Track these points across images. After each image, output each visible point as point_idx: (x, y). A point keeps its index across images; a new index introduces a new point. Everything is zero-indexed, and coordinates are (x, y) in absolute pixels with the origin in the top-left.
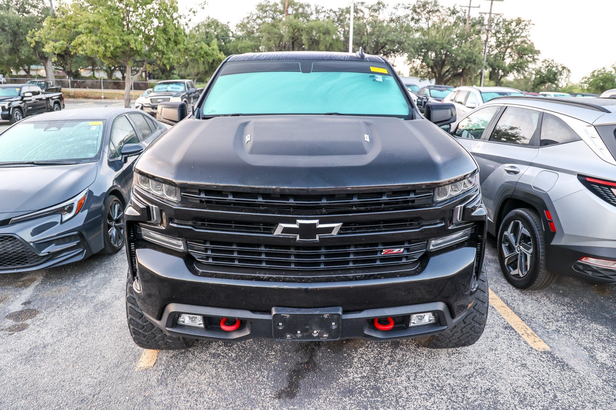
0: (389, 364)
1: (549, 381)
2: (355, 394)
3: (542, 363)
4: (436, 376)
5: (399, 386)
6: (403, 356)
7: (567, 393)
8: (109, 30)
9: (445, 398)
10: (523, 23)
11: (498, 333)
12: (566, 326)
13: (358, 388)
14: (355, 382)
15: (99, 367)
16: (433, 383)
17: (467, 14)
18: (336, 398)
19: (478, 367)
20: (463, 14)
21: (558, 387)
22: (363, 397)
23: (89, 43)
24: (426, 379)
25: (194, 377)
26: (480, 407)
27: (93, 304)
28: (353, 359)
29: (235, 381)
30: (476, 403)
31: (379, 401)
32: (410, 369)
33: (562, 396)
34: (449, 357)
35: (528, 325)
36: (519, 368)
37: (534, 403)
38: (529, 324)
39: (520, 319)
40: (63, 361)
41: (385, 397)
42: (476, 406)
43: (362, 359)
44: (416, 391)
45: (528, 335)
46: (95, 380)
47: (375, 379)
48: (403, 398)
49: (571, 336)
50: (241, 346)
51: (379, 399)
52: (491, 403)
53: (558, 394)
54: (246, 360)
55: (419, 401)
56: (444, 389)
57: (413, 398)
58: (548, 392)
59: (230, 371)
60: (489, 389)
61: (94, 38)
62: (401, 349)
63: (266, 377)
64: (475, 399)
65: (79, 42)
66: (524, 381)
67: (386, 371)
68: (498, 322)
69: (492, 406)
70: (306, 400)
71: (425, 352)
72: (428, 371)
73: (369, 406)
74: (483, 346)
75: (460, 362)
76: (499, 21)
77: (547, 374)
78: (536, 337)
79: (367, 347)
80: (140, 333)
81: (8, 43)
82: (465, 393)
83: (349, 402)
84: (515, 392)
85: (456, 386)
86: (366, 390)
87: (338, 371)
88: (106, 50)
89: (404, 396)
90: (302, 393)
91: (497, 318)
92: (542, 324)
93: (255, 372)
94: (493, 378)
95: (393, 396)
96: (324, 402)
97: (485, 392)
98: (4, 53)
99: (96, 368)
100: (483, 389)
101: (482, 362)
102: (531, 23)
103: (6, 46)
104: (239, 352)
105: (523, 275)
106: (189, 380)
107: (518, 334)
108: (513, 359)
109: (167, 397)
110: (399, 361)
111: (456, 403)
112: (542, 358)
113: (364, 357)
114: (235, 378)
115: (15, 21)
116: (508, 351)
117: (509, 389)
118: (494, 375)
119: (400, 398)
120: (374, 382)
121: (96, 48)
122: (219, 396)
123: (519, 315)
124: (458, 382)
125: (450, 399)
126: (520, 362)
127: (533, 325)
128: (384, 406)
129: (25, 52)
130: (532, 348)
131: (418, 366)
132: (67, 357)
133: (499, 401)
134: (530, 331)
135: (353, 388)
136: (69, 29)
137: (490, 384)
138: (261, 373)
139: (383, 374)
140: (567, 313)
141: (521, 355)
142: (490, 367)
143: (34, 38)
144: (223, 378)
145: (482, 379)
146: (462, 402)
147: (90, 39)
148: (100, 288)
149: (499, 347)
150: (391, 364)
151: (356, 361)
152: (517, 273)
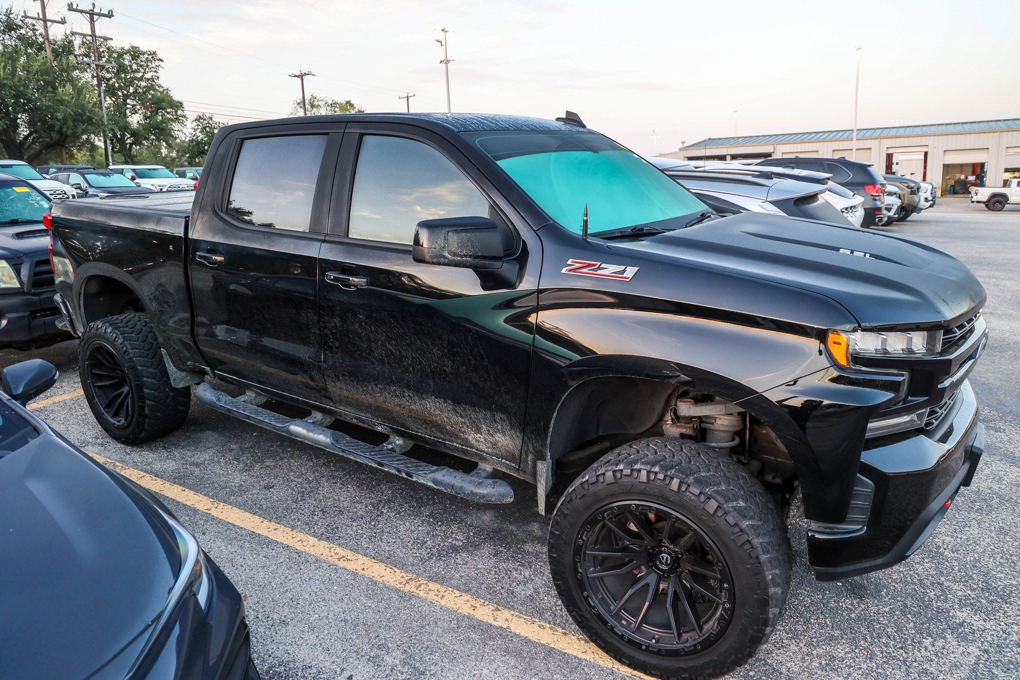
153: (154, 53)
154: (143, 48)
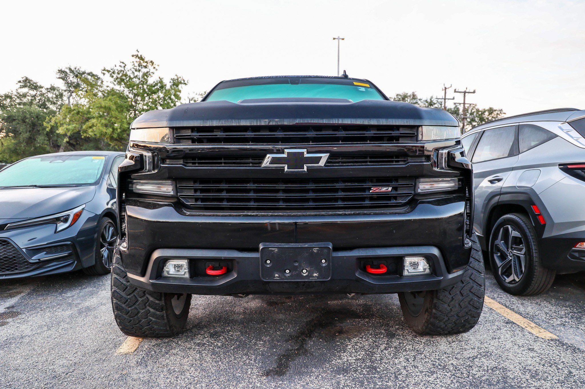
0: (386, 349)
1: (561, 361)
2: (349, 372)
3: (550, 348)
4: (437, 358)
5: (397, 366)
6: (400, 343)
7: (582, 370)
8: (118, 115)
9: (449, 374)
10: (495, 113)
11: (499, 327)
12: (572, 321)
13: (353, 367)
14: (349, 363)
15: (77, 352)
16: (435, 363)
17: (443, 105)
18: (329, 375)
19: (482, 351)
20: (440, 106)
21: (572, 366)
22: (359, 374)
23: (99, 125)
24: (427, 360)
25: (176, 360)
26: (488, 381)
27: (78, 308)
28: (347, 346)
29: (220, 363)
30: (484, 378)
31: (376, 377)
32: (408, 353)
33: (577, 372)
34: (449, 344)
35: (530, 321)
36: (526, 351)
37: (547, 377)
38: (532, 320)
39: (521, 316)
40: (39, 348)
41: (383, 374)
42: (483, 381)
43: (356, 347)
44: (417, 370)
45: (532, 328)
46: (71, 362)
47: (371, 361)
48: (402, 374)
49: (578, 328)
50: (228, 337)
51: (376, 376)
52: (500, 378)
53: (573, 371)
54: (232, 348)
55: (420, 377)
56: (446, 367)
57: (413, 374)
58: (562, 369)
59: (215, 355)
60: (496, 368)
61: (103, 121)
62: (398, 339)
63: (253, 360)
64: (482, 375)
65: (90, 125)
66: (534, 361)
67: (383, 355)
68: (498, 319)
69: (502, 380)
70: (296, 377)
71: (423, 341)
72: (428, 354)
73: (366, 381)
74: (485, 336)
75: (461, 348)
76: (473, 111)
77: (558, 355)
78: (541, 329)
79: (362, 338)
80: (123, 308)
81: (27, 133)
82: (470, 370)
83: (344, 378)
84: (524, 370)
85: (460, 365)
86: (361, 369)
87: (331, 355)
88: (113, 132)
89: (403, 373)
90: (291, 372)
91: (497, 316)
92: (545, 320)
93: (242, 356)
94: (499, 359)
95: (392, 373)
96: (316, 379)
97: (492, 370)
98: (22, 141)
99: (73, 353)
100: (489, 367)
101: (486, 348)
102: (502, 112)
103: (24, 136)
104: (225, 342)
105: (519, 279)
106: (171, 362)
107: (521, 327)
108: (519, 345)
109: (145, 375)
110: (395, 348)
111: (461, 378)
112: (550, 344)
113: (359, 345)
114: (220, 360)
115: (36, 114)
116: (512, 339)
117: (517, 367)
118: (500, 357)
119: (399, 374)
120: (370, 363)
121: (104, 130)
122: (202, 374)
123: (520, 314)
124: (461, 362)
125: (454, 375)
126: (526, 347)
127: (536, 321)
128: (383, 381)
129: (40, 140)
130: (538, 337)
131: (417, 350)
132: (44, 345)
133: (508, 376)
134: (533, 325)
135: (347, 368)
136: (83, 115)
137: (496, 364)
138: (248, 357)
139: (379, 357)
140: (571, 312)
141: (527, 342)
142: (494, 351)
143: (51, 123)
144: (207, 361)
145: (487, 360)
146: (468, 377)
147: (100, 122)
148: (86, 297)
149: (503, 336)
150: (388, 350)
151: (349, 347)
152: (513, 279)
153: (501, 110)
154: (495, 108)
